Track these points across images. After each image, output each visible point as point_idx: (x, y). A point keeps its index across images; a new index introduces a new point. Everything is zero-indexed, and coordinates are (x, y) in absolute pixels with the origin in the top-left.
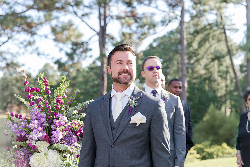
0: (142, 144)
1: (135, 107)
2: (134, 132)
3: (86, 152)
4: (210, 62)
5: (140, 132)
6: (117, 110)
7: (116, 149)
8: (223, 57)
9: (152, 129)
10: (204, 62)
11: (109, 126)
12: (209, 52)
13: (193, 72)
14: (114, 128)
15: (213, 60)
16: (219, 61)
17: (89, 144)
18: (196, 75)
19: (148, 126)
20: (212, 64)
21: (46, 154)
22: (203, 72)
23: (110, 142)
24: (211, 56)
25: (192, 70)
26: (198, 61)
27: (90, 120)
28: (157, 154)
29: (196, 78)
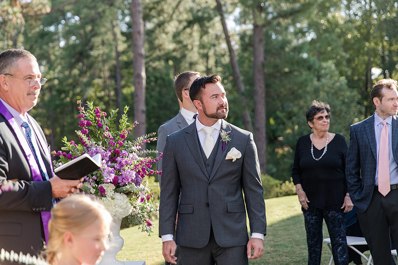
0: (236, 180)
1: (228, 141)
2: (230, 169)
3: (170, 192)
4: (185, 28)
5: (235, 168)
6: (208, 147)
7: (213, 186)
8: (210, 19)
9: (245, 163)
10: (172, 27)
11: (203, 163)
12: (181, 8)
13: (153, 47)
14: (208, 165)
15: (190, 24)
16: (202, 26)
17: (173, 183)
18: (157, 53)
19: (241, 162)
20: (188, 30)
21: (113, 199)
22: (170, 46)
23: (207, 180)
24: (185, 16)
25: (151, 42)
26: (160, 25)
27: (174, 156)
28: (252, 190)
29: (159, 58)
